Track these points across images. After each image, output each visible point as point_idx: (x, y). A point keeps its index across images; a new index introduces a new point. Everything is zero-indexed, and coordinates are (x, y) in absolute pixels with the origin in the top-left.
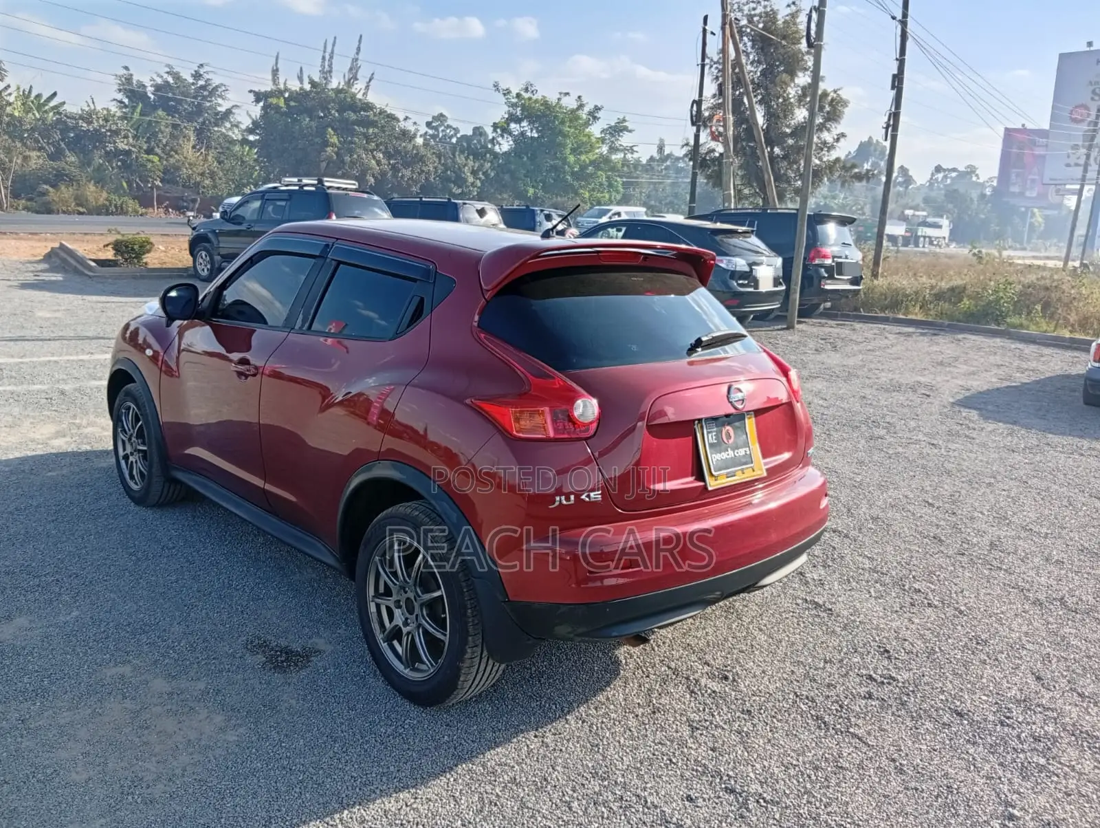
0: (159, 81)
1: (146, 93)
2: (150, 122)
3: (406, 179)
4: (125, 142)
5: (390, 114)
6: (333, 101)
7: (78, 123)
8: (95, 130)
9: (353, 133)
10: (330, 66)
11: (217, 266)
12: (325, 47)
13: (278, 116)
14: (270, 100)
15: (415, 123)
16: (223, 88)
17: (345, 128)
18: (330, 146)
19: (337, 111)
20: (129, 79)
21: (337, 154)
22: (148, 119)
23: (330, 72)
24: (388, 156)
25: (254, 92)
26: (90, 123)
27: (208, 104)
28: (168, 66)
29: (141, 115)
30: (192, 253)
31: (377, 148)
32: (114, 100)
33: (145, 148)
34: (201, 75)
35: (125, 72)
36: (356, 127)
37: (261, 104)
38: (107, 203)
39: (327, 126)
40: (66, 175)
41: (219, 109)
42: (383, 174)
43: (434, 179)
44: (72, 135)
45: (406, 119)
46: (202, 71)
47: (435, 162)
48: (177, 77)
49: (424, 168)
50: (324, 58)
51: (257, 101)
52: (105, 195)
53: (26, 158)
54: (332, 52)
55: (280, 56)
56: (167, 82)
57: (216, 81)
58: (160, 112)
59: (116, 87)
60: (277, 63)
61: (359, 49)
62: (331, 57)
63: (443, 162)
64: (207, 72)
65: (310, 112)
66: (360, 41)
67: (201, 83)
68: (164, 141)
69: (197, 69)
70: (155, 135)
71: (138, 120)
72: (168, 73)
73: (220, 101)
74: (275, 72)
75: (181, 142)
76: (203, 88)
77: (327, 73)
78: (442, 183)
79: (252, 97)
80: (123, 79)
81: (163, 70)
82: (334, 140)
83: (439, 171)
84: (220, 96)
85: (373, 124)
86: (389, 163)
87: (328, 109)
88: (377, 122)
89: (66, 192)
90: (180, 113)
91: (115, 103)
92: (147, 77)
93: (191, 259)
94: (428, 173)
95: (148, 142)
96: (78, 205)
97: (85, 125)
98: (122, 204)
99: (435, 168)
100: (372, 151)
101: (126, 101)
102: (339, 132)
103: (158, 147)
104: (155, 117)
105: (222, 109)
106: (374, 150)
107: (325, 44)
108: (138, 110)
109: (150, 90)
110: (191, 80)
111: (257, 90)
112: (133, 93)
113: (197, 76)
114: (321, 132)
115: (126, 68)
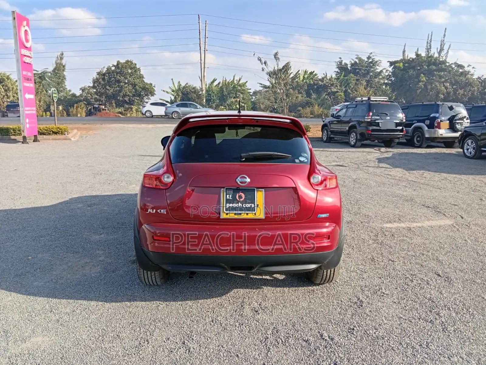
0: (353, 62)
1: (347, 68)
2: (347, 80)
3: (460, 95)
4: (336, 88)
5: (460, 65)
6: (425, 61)
7: (318, 82)
8: (324, 84)
9: (433, 75)
10: (430, 46)
11: (329, 136)
12: (428, 37)
13: (399, 71)
14: (397, 65)
15: (473, 68)
16: (380, 62)
17: (429, 73)
18: (422, 82)
19: (427, 66)
20: (341, 63)
21: (425, 85)
22: (346, 78)
23: (430, 48)
24: (452, 84)
25: (390, 62)
26: (322, 82)
27: (373, 69)
28: (357, 55)
29: (344, 77)
30: (322, 131)
31: (446, 81)
32: (335, 71)
33: (344, 90)
34: (370, 57)
35: (340, 60)
36: (435, 72)
37: (392, 67)
38: (322, 113)
39: (421, 73)
40: (310, 103)
41: (377, 70)
42: (448, 93)
43: (477, 94)
44: (316, 87)
45: (469, 66)
46: (371, 56)
47: (478, 85)
48: (360, 59)
49: (471, 89)
50: (427, 42)
51: (391, 66)
52: (321, 110)
53: (297, 97)
54: (431, 40)
55: (406, 45)
56: (356, 62)
57: (377, 59)
58: (352, 75)
59: (336, 67)
60: (404, 48)
61: (445, 35)
62: (431, 42)
63: (483, 85)
64: (373, 56)
65: (414, 68)
66: (445, 32)
67: (370, 60)
68: (352, 87)
69: (369, 55)
70: (348, 84)
71: (342, 79)
72: (356, 58)
73: (377, 67)
74: (404, 52)
75: (359, 86)
76: (371, 62)
77: (428, 49)
78: (481, 96)
79: (388, 64)
80: (339, 63)
81: (354, 57)
82: (424, 79)
83: (480, 90)
84: (378, 65)
85: (443, 70)
86: (453, 88)
87: (422, 66)
88: (446, 69)
89: (308, 110)
90: (360, 74)
91: (335, 73)
92: (348, 61)
93: (321, 133)
94: (474, 91)
95: (345, 87)
96: (311, 114)
97: (321, 83)
98: (327, 114)
99: (478, 88)
100: (443, 82)
101: (339, 71)
102: (427, 75)
103: (349, 89)
104: (349, 77)
105: (379, 71)
106: (444, 82)
107: (429, 36)
108: (343, 74)
109: (349, 66)
110: (366, 60)
111: (391, 61)
112: (342, 68)
113: (369, 58)
114: (418, 76)
115: (340, 58)
